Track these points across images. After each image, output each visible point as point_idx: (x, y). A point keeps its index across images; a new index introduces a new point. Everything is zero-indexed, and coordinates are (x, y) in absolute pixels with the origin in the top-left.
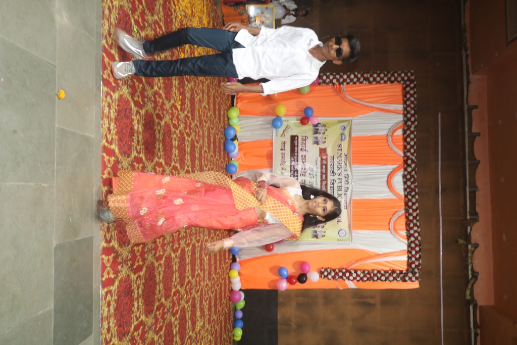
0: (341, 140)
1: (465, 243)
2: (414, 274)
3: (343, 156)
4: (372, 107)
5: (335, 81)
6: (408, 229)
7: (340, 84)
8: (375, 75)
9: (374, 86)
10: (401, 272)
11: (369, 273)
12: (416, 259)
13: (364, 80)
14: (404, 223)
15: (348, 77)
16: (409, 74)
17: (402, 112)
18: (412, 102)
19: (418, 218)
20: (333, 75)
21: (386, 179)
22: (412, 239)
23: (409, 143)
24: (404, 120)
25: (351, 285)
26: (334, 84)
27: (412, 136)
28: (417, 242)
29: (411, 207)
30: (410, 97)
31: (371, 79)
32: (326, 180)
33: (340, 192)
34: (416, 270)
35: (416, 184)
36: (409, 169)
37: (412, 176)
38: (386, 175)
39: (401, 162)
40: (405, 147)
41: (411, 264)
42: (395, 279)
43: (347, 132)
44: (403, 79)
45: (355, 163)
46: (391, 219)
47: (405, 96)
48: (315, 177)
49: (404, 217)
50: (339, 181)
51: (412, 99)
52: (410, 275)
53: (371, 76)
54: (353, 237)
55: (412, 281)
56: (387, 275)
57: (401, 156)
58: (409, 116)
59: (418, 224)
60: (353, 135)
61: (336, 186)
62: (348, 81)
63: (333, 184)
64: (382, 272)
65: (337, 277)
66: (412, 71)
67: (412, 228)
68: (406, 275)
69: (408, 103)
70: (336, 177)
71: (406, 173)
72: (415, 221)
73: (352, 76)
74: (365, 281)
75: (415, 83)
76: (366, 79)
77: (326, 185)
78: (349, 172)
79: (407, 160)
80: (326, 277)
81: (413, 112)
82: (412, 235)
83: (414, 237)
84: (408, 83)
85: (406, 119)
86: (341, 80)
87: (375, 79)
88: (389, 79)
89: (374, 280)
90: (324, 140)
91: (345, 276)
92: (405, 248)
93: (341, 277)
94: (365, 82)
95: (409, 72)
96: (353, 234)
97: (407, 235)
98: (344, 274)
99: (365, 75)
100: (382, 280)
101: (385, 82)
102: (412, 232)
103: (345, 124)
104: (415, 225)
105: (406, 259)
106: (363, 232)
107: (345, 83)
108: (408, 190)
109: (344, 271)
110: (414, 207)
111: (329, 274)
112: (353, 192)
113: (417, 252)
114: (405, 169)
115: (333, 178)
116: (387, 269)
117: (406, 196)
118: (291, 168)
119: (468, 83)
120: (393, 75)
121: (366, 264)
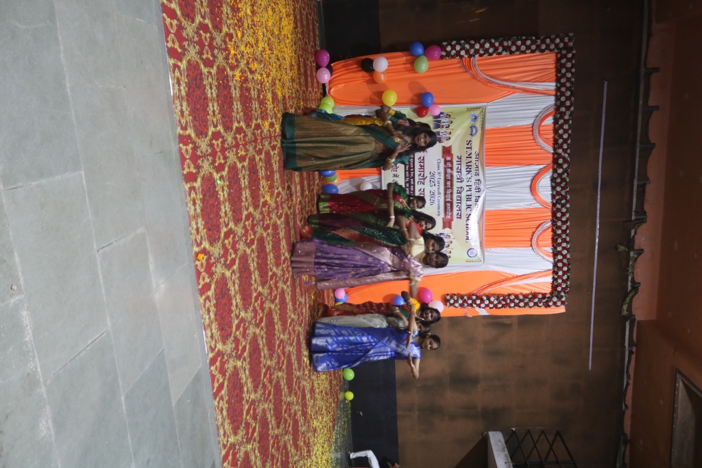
0: (471, 135)
1: (627, 249)
2: (560, 298)
3: (473, 156)
4: (514, 87)
5: (463, 53)
6: (555, 245)
7: (470, 56)
8: (519, 43)
9: (517, 56)
10: (544, 295)
11: (504, 300)
12: (564, 281)
13: (503, 51)
14: (551, 237)
15: (482, 46)
16: (566, 39)
17: (554, 93)
18: (568, 80)
19: (568, 231)
20: (460, 44)
21: (529, 183)
22: (560, 257)
23: (561, 136)
24: (556, 104)
25: (483, 312)
26: (461, 57)
27: (566, 127)
28: (565, 261)
29: (559, 219)
30: (566, 72)
31: (514, 48)
32: (452, 188)
33: (469, 203)
34: (563, 294)
35: (568, 189)
36: (560, 171)
37: (564, 180)
38: (530, 179)
39: (550, 161)
40: (555, 141)
41: (557, 286)
42: (536, 304)
43: (478, 124)
44: (557, 46)
45: (489, 164)
46: (534, 233)
47: (558, 70)
48: (437, 184)
49: (550, 230)
50: (467, 188)
51: (569, 75)
52: (555, 299)
53: (514, 43)
54: (486, 257)
55: (557, 306)
56: (527, 300)
57: (549, 152)
58: (563, 99)
59: (568, 239)
60: (488, 126)
61: (464, 194)
62: (482, 52)
63: (460, 193)
64: (521, 297)
65: (466, 305)
66: (571, 34)
67: (560, 245)
68: (550, 299)
69: (563, 80)
70: (464, 184)
71: (556, 176)
72: (564, 236)
73: (487, 45)
74: (500, 308)
75: (574, 52)
76: (507, 49)
77: (452, 193)
78: (481, 177)
79: (558, 159)
80: (451, 305)
81: (568, 93)
82: (560, 253)
83: (562, 255)
84: (564, 52)
85: (558, 103)
86: (472, 51)
87: (518, 48)
88: (538, 47)
89: (510, 307)
90: (448, 136)
91: (476, 304)
92: (551, 267)
93: (471, 305)
94: (504, 53)
95: (567, 35)
96: (486, 253)
97: (553, 253)
98: (474, 301)
99: (505, 44)
100: (520, 307)
101: (533, 52)
102: (559, 249)
103: (477, 113)
104: (564, 240)
105: (552, 280)
106: (498, 250)
107: (477, 56)
108: (557, 197)
109: (474, 297)
110: (564, 219)
111: (456, 301)
112: (487, 202)
113: (564, 273)
114: (555, 171)
115: (460, 185)
116: (528, 292)
117: (554, 205)
118: (405, 175)
119: (650, 35)
120: (543, 42)
121: (502, 288)
